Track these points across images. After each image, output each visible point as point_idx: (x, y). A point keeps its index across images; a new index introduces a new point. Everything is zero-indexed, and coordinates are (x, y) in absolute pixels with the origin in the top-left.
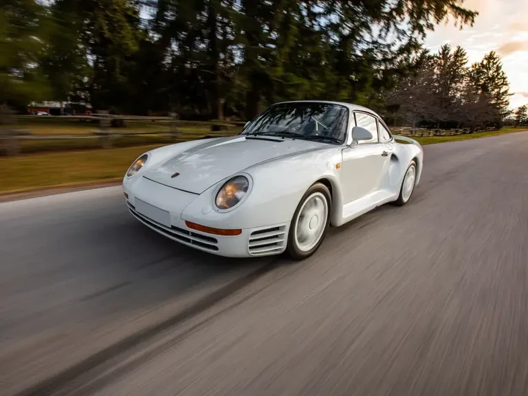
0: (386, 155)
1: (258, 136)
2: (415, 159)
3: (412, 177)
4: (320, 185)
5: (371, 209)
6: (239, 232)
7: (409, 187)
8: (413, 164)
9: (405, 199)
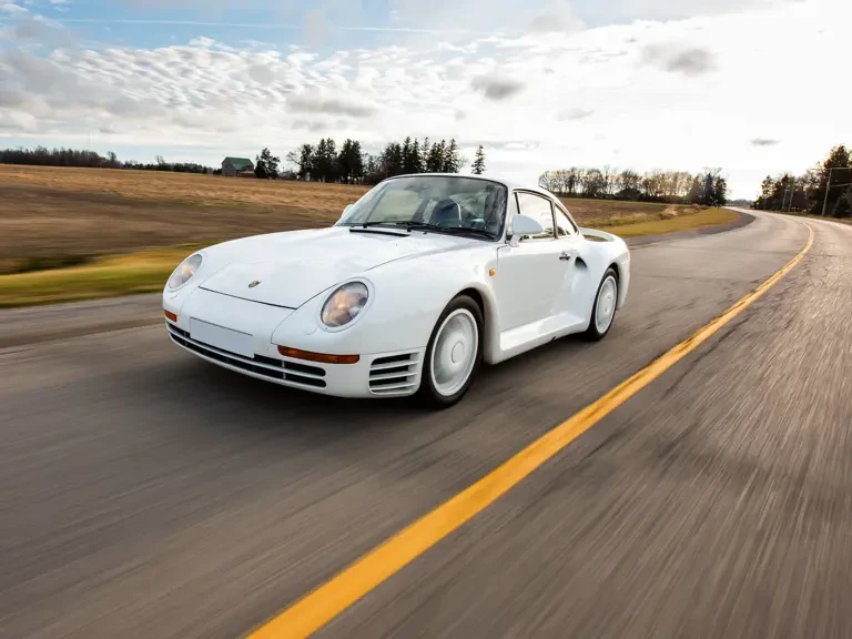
0: (567, 258)
1: (369, 228)
2: (614, 266)
3: (609, 294)
4: (466, 298)
5: (545, 341)
6: (354, 359)
7: (606, 310)
8: (611, 274)
9: (601, 329)
